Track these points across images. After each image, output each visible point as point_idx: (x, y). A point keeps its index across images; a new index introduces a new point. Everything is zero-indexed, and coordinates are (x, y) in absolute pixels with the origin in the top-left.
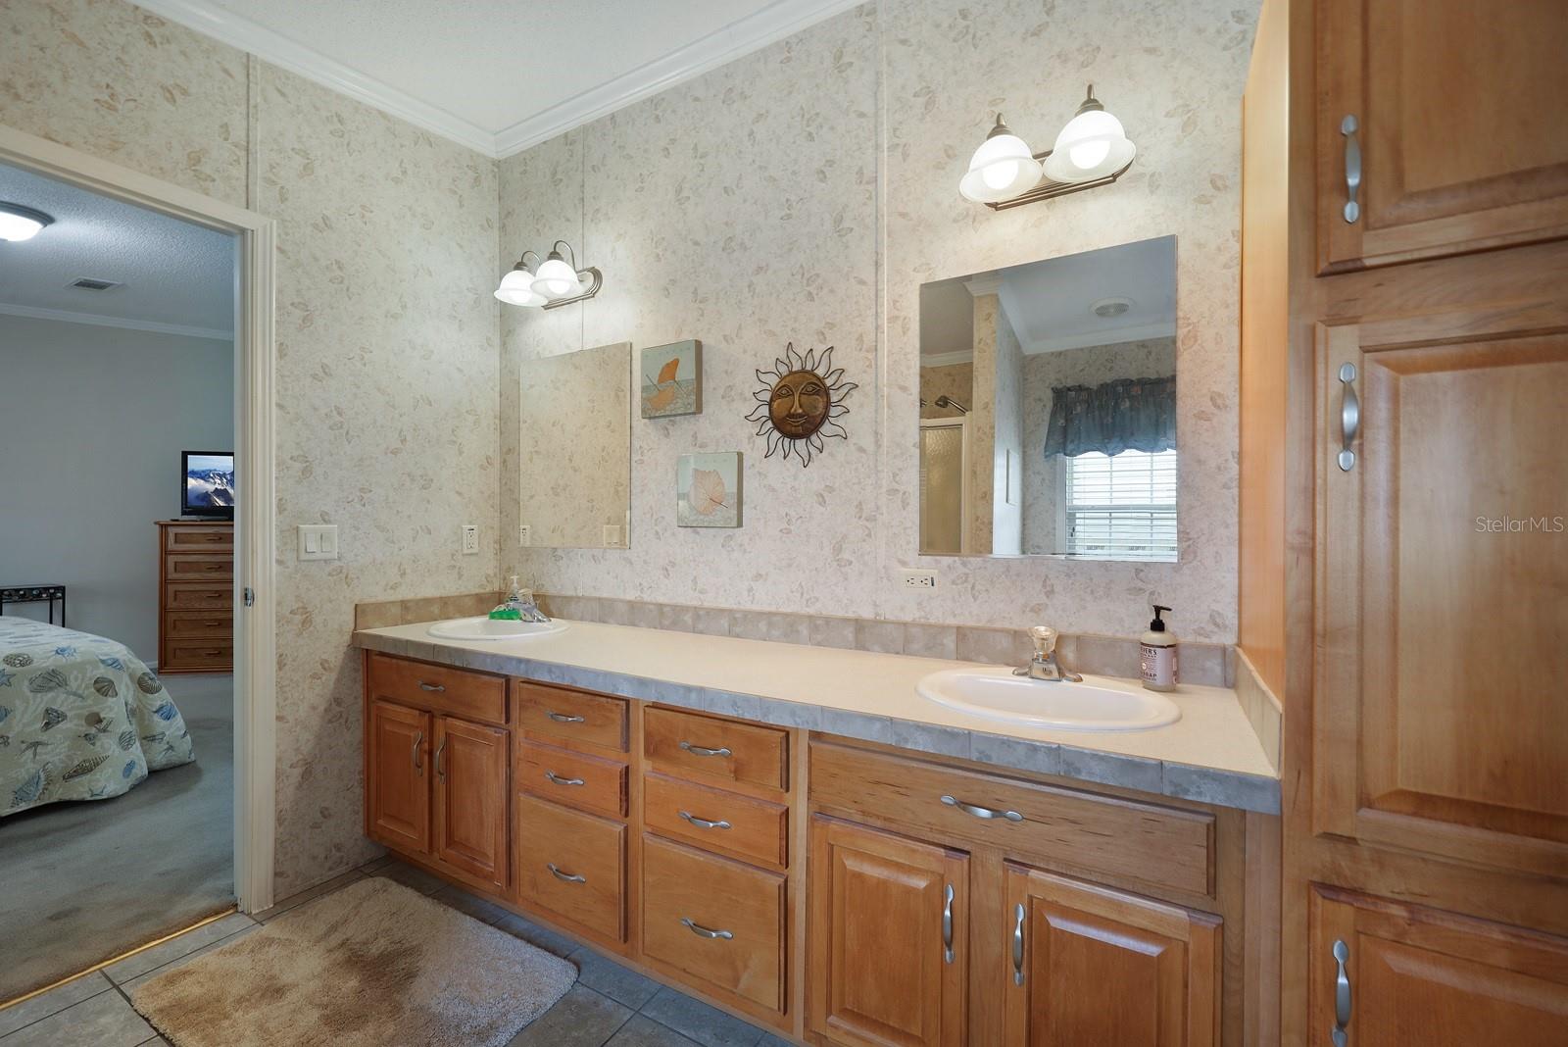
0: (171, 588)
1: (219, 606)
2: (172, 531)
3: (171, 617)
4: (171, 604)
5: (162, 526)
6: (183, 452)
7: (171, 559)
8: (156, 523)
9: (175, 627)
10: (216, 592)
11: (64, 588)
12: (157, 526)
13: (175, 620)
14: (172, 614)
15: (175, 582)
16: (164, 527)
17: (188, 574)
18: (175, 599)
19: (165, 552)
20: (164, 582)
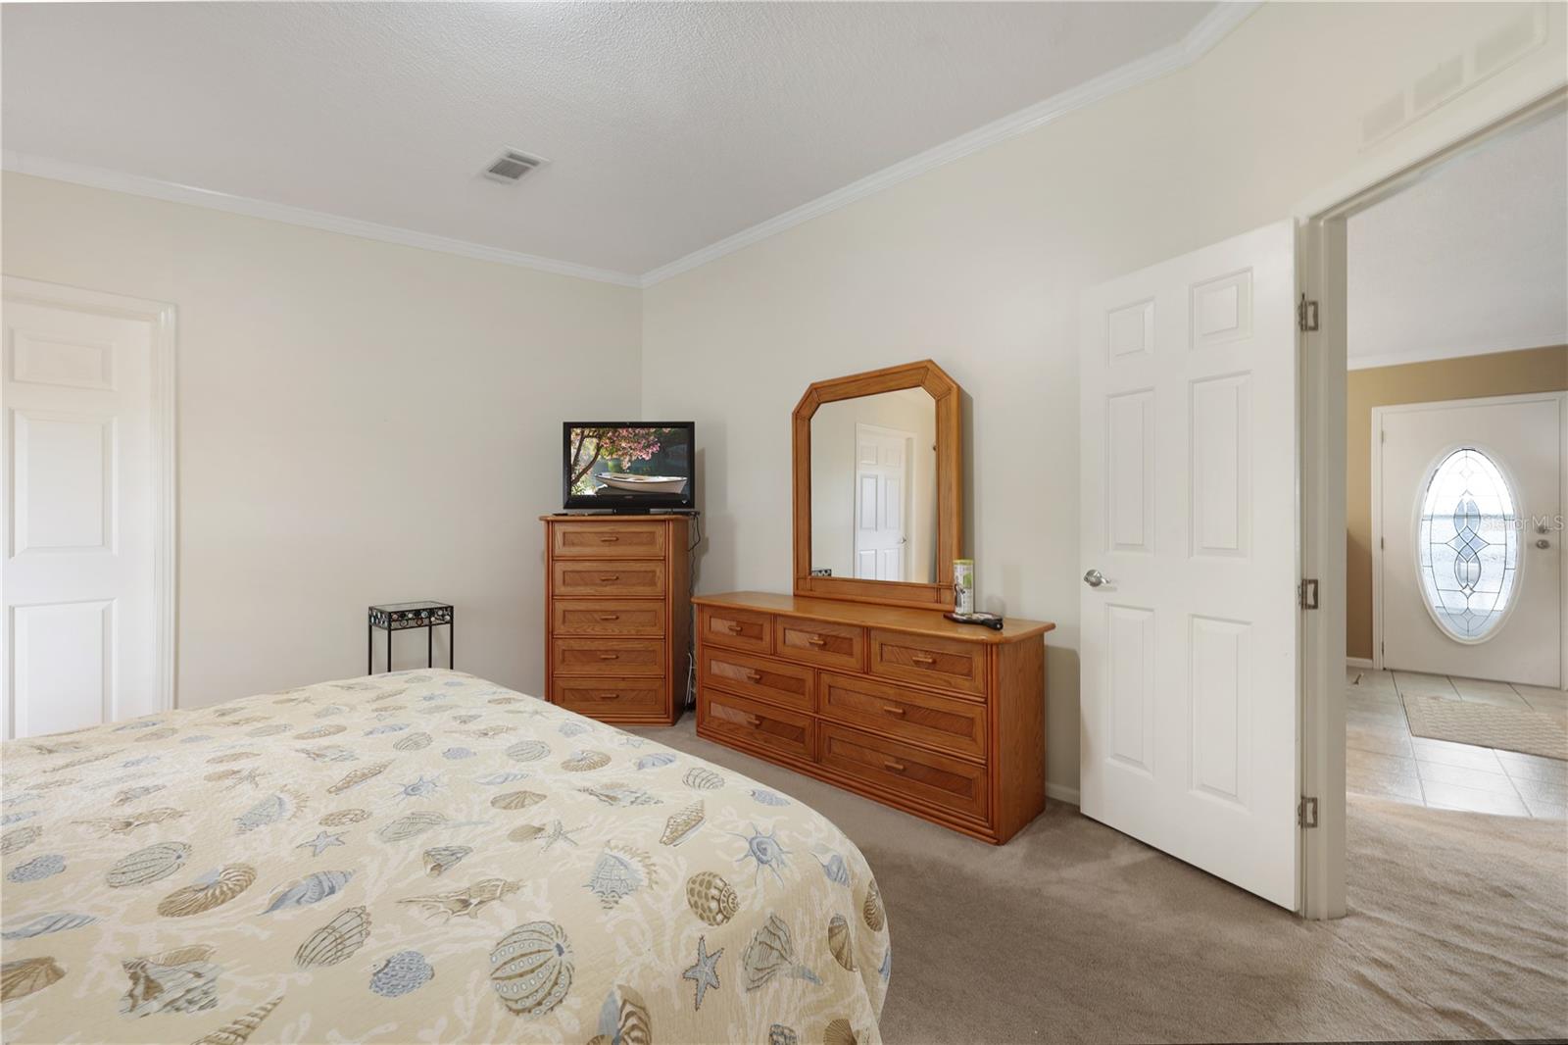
0: (560, 606)
1: (617, 632)
2: (559, 529)
3: (560, 645)
4: (560, 629)
5: (548, 522)
6: (565, 424)
7: (559, 567)
8: (541, 519)
9: (563, 660)
10: (613, 612)
11: (452, 607)
12: (543, 522)
13: (564, 651)
14: (560, 642)
15: (563, 598)
16: (550, 523)
17: (579, 588)
18: (564, 622)
19: (552, 558)
20: (551, 598)
